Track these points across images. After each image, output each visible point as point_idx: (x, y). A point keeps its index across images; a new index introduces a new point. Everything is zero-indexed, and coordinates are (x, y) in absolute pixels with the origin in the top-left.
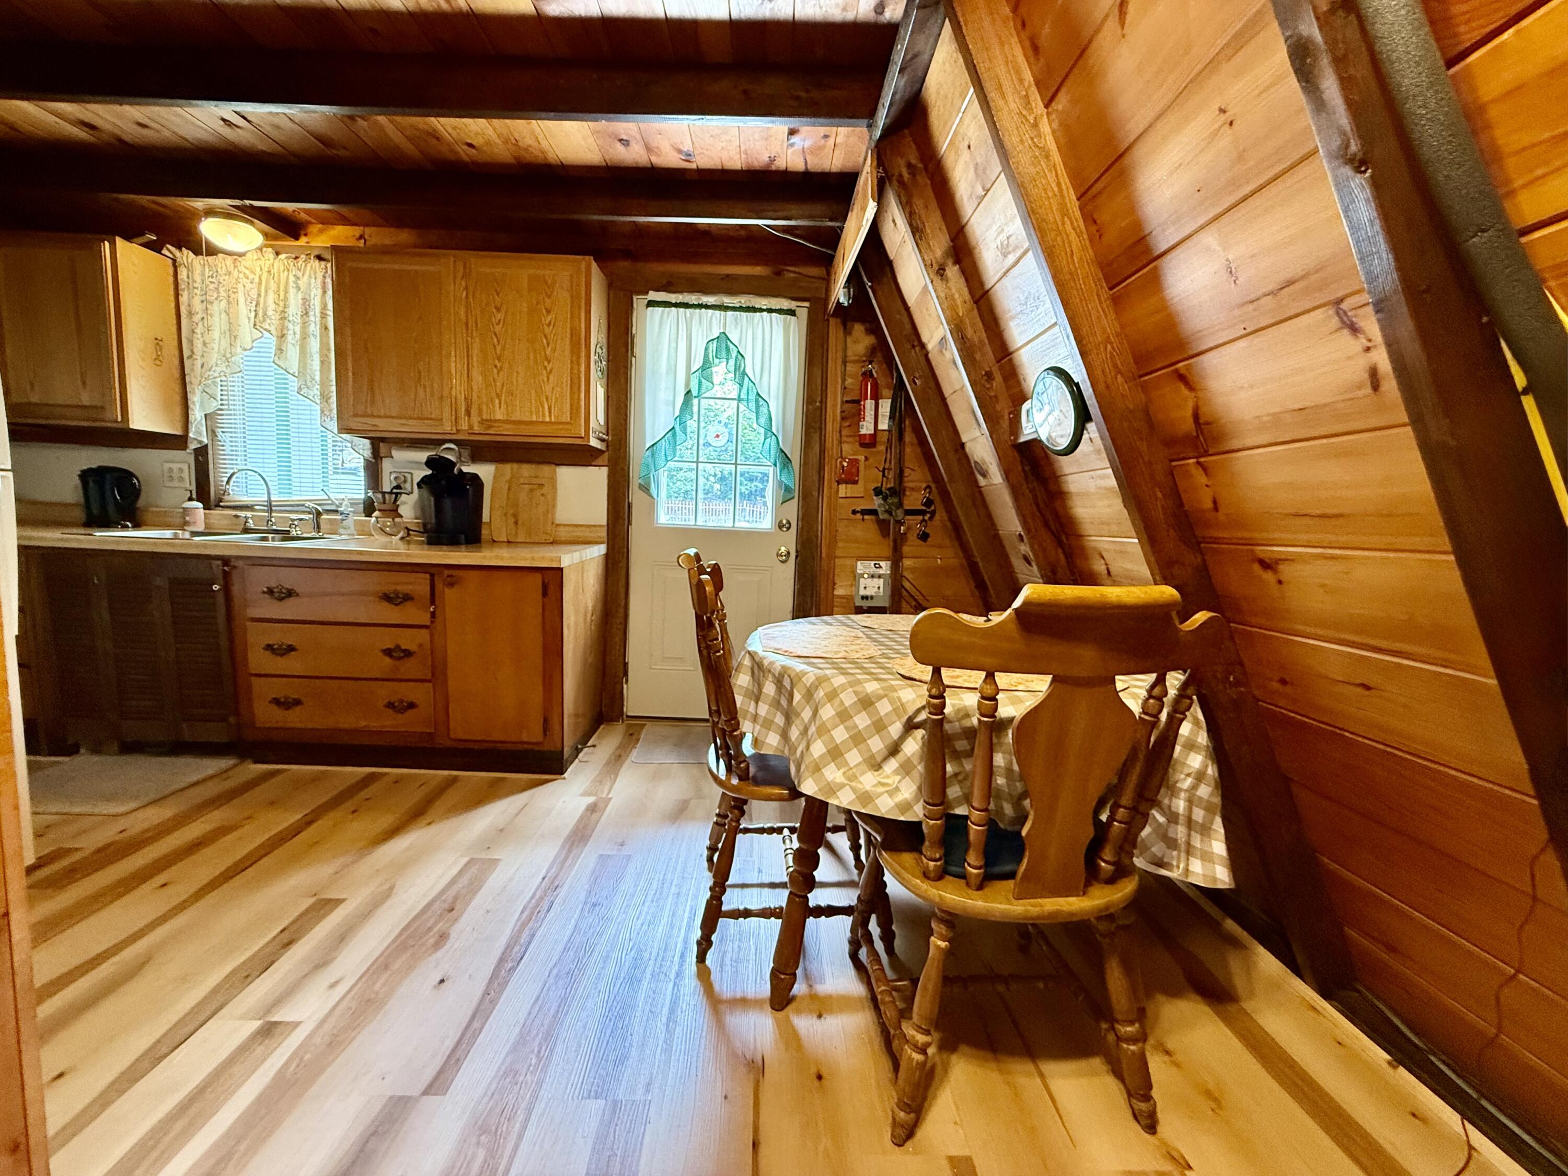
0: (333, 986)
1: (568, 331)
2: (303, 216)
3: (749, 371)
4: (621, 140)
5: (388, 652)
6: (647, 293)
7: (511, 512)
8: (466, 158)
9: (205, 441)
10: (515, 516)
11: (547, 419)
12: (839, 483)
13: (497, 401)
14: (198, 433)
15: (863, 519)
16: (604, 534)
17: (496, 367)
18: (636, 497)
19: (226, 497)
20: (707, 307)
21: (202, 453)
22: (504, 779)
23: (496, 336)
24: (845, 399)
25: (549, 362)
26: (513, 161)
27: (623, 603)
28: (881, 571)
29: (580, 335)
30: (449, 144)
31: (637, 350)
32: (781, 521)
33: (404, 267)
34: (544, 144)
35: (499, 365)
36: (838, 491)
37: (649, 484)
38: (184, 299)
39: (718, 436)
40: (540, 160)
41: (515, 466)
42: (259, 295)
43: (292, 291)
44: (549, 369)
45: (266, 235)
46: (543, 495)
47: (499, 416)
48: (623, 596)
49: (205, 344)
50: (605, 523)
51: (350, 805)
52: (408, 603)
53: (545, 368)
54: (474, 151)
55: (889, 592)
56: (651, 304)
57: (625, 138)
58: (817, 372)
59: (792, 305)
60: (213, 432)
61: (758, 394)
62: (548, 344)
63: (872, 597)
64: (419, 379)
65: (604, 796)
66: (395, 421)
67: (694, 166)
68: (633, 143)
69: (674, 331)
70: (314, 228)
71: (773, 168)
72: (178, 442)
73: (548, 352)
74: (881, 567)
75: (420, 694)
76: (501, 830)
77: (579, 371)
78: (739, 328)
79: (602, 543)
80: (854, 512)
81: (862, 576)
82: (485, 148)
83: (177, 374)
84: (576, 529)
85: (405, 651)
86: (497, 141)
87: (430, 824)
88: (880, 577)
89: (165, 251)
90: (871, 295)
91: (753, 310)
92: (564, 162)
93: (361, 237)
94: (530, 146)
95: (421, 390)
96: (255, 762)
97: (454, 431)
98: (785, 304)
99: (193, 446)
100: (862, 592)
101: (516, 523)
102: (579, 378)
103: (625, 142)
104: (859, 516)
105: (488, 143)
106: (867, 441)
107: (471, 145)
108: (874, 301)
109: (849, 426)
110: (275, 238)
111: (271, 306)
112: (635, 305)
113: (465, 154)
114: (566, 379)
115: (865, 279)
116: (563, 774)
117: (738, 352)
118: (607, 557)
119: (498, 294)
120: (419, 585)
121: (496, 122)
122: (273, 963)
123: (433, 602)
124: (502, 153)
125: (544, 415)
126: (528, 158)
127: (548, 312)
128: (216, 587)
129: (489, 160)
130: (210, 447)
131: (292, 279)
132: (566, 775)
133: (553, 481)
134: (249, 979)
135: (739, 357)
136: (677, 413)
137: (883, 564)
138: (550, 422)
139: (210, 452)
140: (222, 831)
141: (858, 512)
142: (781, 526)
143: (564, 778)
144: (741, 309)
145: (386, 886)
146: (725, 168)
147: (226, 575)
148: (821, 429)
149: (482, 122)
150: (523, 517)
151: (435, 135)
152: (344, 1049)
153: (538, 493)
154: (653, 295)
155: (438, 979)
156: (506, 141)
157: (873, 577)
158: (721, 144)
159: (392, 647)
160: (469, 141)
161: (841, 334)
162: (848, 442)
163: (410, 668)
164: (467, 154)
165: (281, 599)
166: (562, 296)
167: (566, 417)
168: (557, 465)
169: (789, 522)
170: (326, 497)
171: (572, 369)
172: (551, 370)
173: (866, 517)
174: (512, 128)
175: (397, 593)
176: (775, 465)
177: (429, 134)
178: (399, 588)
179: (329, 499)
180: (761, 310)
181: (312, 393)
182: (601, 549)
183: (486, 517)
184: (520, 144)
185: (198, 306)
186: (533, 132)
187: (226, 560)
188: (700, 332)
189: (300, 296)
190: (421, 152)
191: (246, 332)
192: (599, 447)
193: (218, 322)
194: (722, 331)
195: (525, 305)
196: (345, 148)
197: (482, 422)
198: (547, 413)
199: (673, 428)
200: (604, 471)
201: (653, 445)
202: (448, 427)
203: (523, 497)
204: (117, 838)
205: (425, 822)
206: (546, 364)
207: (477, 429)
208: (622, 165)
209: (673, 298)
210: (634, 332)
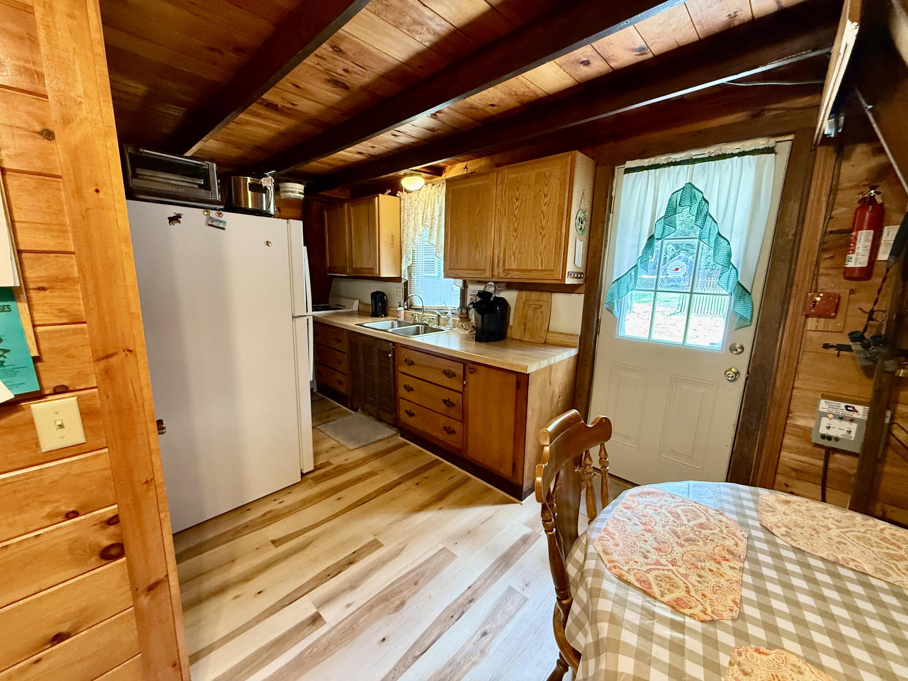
0: (348, 606)
1: (557, 206)
2: (443, 165)
3: (712, 212)
4: (583, 63)
5: (445, 401)
6: (625, 163)
7: (523, 322)
8: (494, 113)
9: (407, 279)
10: (525, 324)
11: (540, 268)
12: (807, 316)
13: (513, 258)
14: (405, 277)
15: (838, 355)
16: (577, 341)
17: (514, 236)
18: (603, 315)
19: (414, 304)
20: (675, 164)
21: (406, 284)
22: (491, 489)
23: (515, 216)
24: (829, 229)
25: (543, 230)
26: (520, 105)
27: (587, 389)
28: (855, 415)
29: (563, 209)
30: (482, 109)
31: (615, 208)
32: (734, 345)
33: (473, 184)
34: (532, 87)
35: (515, 235)
36: (805, 324)
37: (613, 308)
38: (402, 215)
39: (677, 269)
40: (535, 98)
41: (528, 293)
42: (424, 209)
43: (436, 204)
44: (543, 234)
45: (426, 178)
46: (541, 312)
47: (514, 266)
48: (587, 383)
49: (407, 235)
50: (579, 334)
51: (416, 480)
52: (454, 378)
53: (541, 234)
54: (496, 108)
55: (861, 440)
56: (628, 171)
57: (584, 59)
58: (794, 206)
59: (771, 142)
60: (410, 274)
61: (719, 234)
62: (544, 218)
63: (837, 439)
64: (477, 248)
65: (537, 532)
66: (465, 271)
67: (650, 55)
68: (592, 60)
69: (644, 189)
70: (448, 168)
71: (736, 23)
72: (398, 280)
73: (544, 222)
74: (855, 411)
75: (457, 426)
76: (469, 532)
77: (561, 234)
78: (706, 177)
79: (575, 347)
80: (826, 346)
81: (825, 415)
82: (501, 104)
83: (399, 250)
84: (559, 336)
85: (451, 403)
86: (505, 97)
87: (440, 509)
88: (852, 420)
89: (398, 195)
90: (872, 119)
91: (724, 156)
92: (550, 93)
93: (466, 167)
94: (524, 92)
95: (477, 253)
96: (402, 436)
97: (491, 277)
98: (761, 143)
99: (403, 281)
100: (823, 430)
101: (525, 329)
102: (561, 239)
103: (586, 63)
104: (834, 351)
105: (501, 100)
106: (856, 275)
107: (492, 105)
108: (875, 126)
109: (832, 258)
110: (430, 178)
111: (429, 213)
112: (616, 174)
113: (491, 111)
114: (553, 241)
115: (863, 102)
116: (521, 500)
117: (703, 197)
118: (578, 357)
119: (518, 190)
120: (458, 369)
121: (499, 86)
122: (340, 572)
123: (464, 380)
124: (512, 103)
125: (538, 266)
126: (525, 99)
127: (546, 196)
128: (390, 355)
129: (505, 109)
130: (409, 282)
131: (436, 198)
132: (523, 502)
133: (550, 303)
134: (330, 577)
135: (703, 202)
136: (640, 255)
137: (857, 407)
138: (542, 270)
139: (409, 284)
140: (371, 474)
141: (832, 347)
142: (732, 349)
143: (522, 504)
144: (710, 159)
145: (401, 546)
146: (681, 45)
147: (394, 350)
148: (793, 260)
149: (491, 89)
150: (529, 325)
151: (472, 107)
152: (328, 657)
153: (538, 311)
154: (630, 164)
155: (382, 638)
156: (510, 95)
157: (841, 418)
158: (671, 27)
159: (447, 399)
160: (490, 103)
161: (831, 161)
162: (826, 275)
163: (453, 412)
164: (494, 111)
165: (409, 365)
166: (554, 183)
167: (551, 267)
168: (552, 292)
169: (742, 348)
170: (445, 306)
171: (557, 233)
172: (544, 235)
173: (842, 353)
174: (510, 86)
175: (450, 371)
176: (731, 294)
177: (470, 108)
178: (450, 369)
179: (446, 307)
180: (732, 155)
181: (441, 255)
182: (574, 352)
183: (511, 323)
184: (519, 93)
185: (406, 218)
186: (522, 83)
187: (394, 343)
188: (668, 186)
189: (439, 206)
190: (472, 119)
191: (420, 228)
192: (576, 283)
193: (411, 225)
194: (688, 182)
195: (532, 194)
196: (439, 130)
197: (505, 270)
198: (540, 264)
199: (636, 265)
200: (582, 296)
201: (618, 279)
202: (488, 274)
203: (530, 313)
204: (343, 463)
205: (439, 507)
206: (542, 231)
207: (501, 275)
208: (591, 78)
209: (646, 162)
210: (613, 194)
